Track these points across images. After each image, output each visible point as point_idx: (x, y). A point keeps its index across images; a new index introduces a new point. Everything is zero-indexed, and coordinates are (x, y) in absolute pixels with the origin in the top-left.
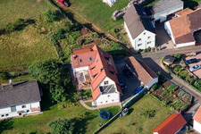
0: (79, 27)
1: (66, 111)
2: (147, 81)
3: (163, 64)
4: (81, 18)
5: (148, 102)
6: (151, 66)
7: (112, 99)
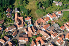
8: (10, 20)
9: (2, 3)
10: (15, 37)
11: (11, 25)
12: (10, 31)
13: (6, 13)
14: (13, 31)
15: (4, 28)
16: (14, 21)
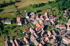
0: (20, 14)
1: (14, 24)
2: (26, 23)
3: (29, 21)
4: (21, 13)
5: (25, 26)
6: (27, 21)
7: (20, 24)
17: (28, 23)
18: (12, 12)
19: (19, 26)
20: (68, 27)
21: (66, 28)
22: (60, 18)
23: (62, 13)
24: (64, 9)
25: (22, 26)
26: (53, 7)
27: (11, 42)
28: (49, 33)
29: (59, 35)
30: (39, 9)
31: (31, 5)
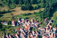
0: (14, 19)
1: (10, 25)
3: (20, 24)
4: (15, 18)
5: (17, 27)
6: (19, 24)
7: (14, 25)
8: (44, 25)
9: (45, 14)
10: (42, 34)
11: (43, 27)
12: (41, 30)
13: (44, 20)
14: (42, 31)
15: (39, 27)
16: (46, 26)
17: (19, 25)
18: (9, 17)
19: (13, 27)
20: (47, 29)
21: (45, 30)
22: (41, 23)
23: (43, 20)
24: (44, 18)
25: (15, 27)
26: (37, 16)
27: (7, 37)
28: (33, 32)
29: (40, 34)
30: (27, 17)
31: (22, 14)
